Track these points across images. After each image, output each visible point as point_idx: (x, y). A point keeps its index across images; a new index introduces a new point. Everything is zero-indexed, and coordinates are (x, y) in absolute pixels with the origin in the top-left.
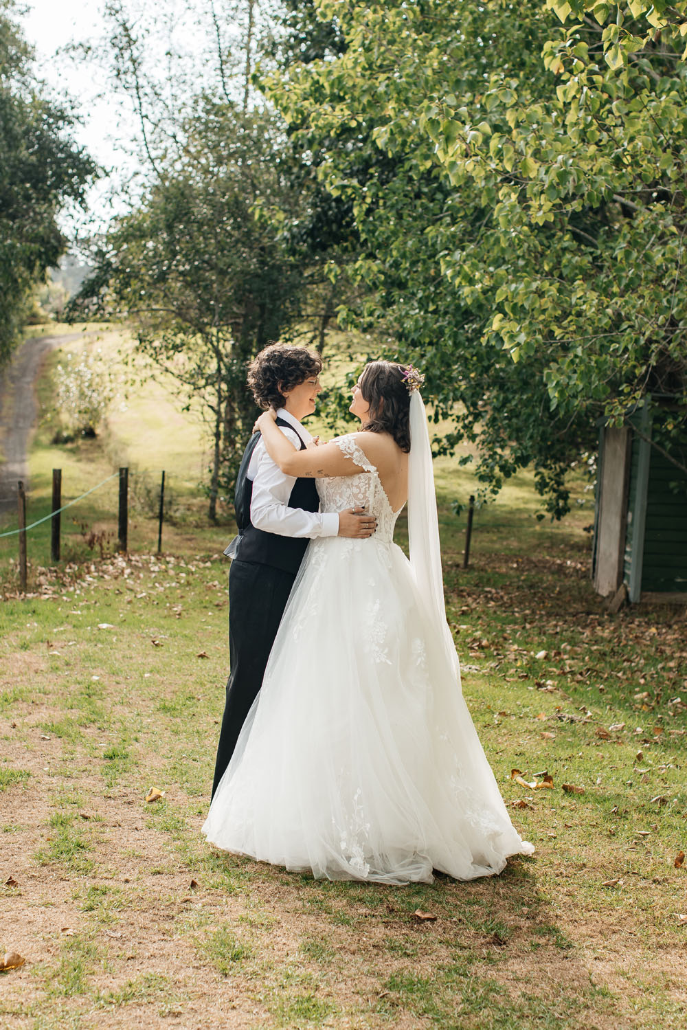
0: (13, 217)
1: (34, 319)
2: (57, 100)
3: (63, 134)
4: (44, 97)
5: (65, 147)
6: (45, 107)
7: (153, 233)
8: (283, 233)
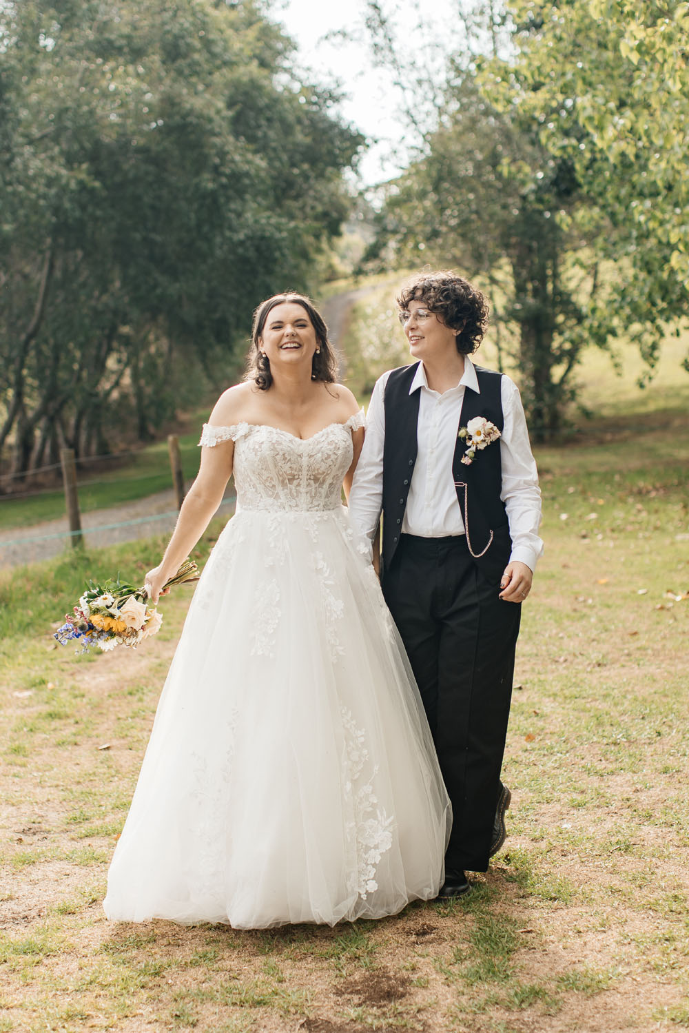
0: (297, 197)
1: (332, 276)
2: (324, 82)
3: (332, 112)
4: (312, 81)
5: (334, 125)
6: (312, 90)
7: (422, 195)
8: (531, 186)
